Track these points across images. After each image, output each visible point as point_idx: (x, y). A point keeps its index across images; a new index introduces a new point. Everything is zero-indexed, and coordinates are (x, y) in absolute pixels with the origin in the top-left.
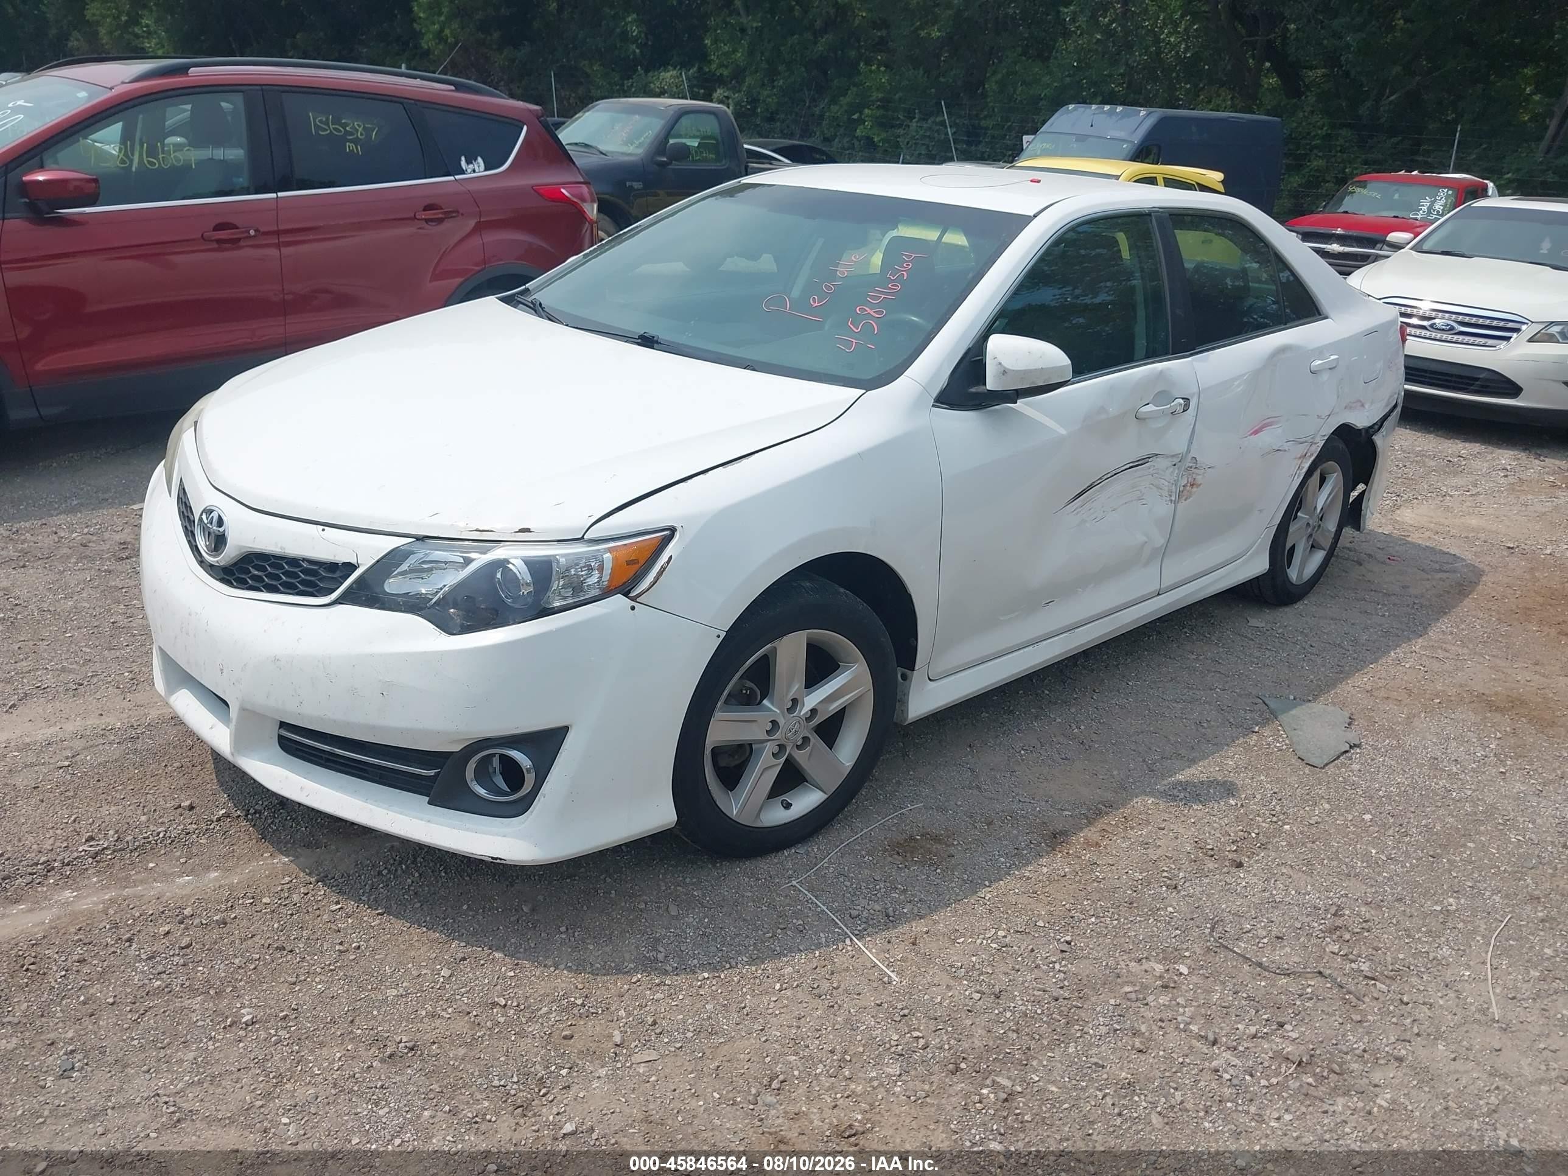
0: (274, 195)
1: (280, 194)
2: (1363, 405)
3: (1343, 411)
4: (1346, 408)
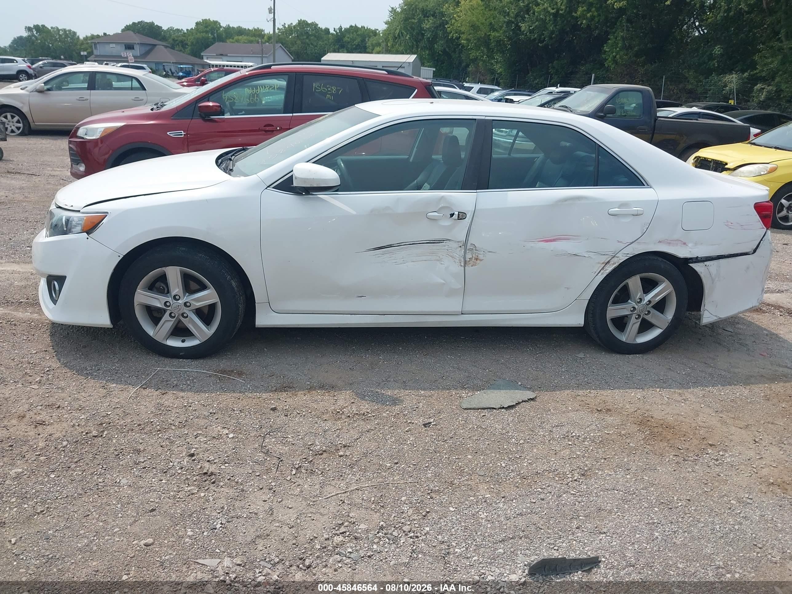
0: (291, 115)
1: (294, 114)
2: (685, 244)
3: (655, 244)
4: (660, 242)
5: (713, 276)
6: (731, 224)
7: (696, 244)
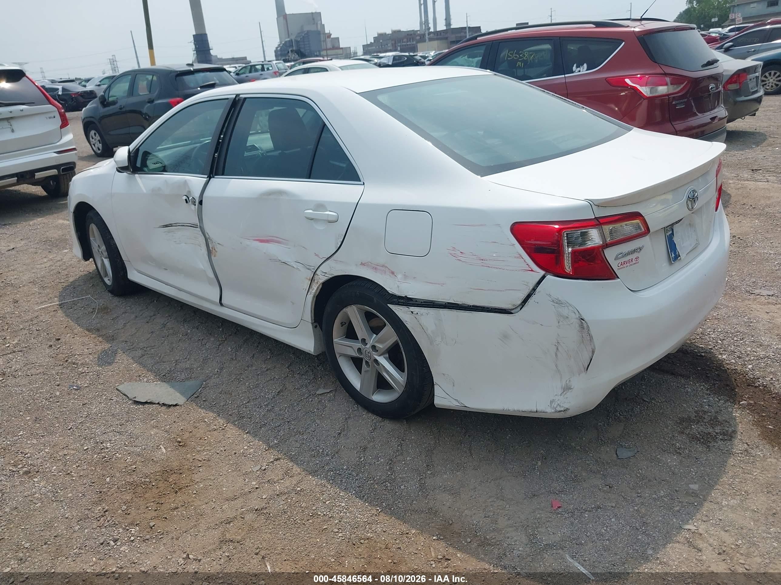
2: (393, 273)
3: (356, 265)
4: (362, 264)
5: (429, 332)
6: (460, 254)
7: (406, 277)
